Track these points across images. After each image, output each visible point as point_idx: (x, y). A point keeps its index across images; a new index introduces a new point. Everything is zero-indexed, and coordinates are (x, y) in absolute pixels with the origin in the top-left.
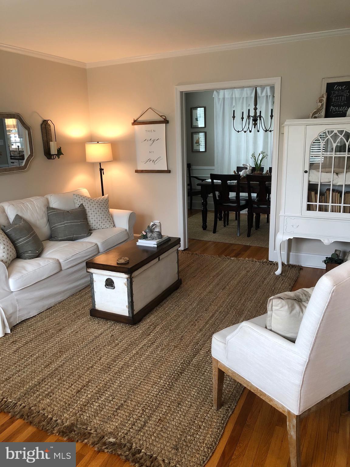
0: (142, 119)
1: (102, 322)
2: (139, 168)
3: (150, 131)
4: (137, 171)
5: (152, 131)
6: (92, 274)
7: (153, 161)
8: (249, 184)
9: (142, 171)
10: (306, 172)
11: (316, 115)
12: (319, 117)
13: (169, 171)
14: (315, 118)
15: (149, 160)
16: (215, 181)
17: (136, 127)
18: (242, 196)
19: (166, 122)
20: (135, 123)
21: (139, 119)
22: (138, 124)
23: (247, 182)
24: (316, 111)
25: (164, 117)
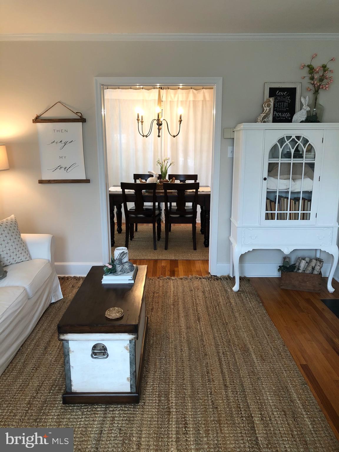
0: (47, 115)
1: (87, 410)
2: (44, 178)
3: (60, 131)
4: (41, 182)
5: (64, 131)
6: (67, 341)
7: (65, 169)
8: (166, 192)
9: (49, 182)
10: (265, 179)
11: (265, 120)
12: (268, 122)
13: (87, 181)
14: (264, 122)
15: (59, 167)
16: (126, 190)
17: (39, 125)
18: (146, 206)
19: (82, 120)
20: (37, 120)
21: (41, 116)
22: (42, 121)
23: (164, 191)
24: (265, 115)
25: (80, 115)
